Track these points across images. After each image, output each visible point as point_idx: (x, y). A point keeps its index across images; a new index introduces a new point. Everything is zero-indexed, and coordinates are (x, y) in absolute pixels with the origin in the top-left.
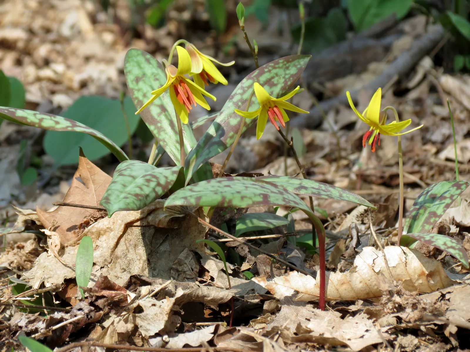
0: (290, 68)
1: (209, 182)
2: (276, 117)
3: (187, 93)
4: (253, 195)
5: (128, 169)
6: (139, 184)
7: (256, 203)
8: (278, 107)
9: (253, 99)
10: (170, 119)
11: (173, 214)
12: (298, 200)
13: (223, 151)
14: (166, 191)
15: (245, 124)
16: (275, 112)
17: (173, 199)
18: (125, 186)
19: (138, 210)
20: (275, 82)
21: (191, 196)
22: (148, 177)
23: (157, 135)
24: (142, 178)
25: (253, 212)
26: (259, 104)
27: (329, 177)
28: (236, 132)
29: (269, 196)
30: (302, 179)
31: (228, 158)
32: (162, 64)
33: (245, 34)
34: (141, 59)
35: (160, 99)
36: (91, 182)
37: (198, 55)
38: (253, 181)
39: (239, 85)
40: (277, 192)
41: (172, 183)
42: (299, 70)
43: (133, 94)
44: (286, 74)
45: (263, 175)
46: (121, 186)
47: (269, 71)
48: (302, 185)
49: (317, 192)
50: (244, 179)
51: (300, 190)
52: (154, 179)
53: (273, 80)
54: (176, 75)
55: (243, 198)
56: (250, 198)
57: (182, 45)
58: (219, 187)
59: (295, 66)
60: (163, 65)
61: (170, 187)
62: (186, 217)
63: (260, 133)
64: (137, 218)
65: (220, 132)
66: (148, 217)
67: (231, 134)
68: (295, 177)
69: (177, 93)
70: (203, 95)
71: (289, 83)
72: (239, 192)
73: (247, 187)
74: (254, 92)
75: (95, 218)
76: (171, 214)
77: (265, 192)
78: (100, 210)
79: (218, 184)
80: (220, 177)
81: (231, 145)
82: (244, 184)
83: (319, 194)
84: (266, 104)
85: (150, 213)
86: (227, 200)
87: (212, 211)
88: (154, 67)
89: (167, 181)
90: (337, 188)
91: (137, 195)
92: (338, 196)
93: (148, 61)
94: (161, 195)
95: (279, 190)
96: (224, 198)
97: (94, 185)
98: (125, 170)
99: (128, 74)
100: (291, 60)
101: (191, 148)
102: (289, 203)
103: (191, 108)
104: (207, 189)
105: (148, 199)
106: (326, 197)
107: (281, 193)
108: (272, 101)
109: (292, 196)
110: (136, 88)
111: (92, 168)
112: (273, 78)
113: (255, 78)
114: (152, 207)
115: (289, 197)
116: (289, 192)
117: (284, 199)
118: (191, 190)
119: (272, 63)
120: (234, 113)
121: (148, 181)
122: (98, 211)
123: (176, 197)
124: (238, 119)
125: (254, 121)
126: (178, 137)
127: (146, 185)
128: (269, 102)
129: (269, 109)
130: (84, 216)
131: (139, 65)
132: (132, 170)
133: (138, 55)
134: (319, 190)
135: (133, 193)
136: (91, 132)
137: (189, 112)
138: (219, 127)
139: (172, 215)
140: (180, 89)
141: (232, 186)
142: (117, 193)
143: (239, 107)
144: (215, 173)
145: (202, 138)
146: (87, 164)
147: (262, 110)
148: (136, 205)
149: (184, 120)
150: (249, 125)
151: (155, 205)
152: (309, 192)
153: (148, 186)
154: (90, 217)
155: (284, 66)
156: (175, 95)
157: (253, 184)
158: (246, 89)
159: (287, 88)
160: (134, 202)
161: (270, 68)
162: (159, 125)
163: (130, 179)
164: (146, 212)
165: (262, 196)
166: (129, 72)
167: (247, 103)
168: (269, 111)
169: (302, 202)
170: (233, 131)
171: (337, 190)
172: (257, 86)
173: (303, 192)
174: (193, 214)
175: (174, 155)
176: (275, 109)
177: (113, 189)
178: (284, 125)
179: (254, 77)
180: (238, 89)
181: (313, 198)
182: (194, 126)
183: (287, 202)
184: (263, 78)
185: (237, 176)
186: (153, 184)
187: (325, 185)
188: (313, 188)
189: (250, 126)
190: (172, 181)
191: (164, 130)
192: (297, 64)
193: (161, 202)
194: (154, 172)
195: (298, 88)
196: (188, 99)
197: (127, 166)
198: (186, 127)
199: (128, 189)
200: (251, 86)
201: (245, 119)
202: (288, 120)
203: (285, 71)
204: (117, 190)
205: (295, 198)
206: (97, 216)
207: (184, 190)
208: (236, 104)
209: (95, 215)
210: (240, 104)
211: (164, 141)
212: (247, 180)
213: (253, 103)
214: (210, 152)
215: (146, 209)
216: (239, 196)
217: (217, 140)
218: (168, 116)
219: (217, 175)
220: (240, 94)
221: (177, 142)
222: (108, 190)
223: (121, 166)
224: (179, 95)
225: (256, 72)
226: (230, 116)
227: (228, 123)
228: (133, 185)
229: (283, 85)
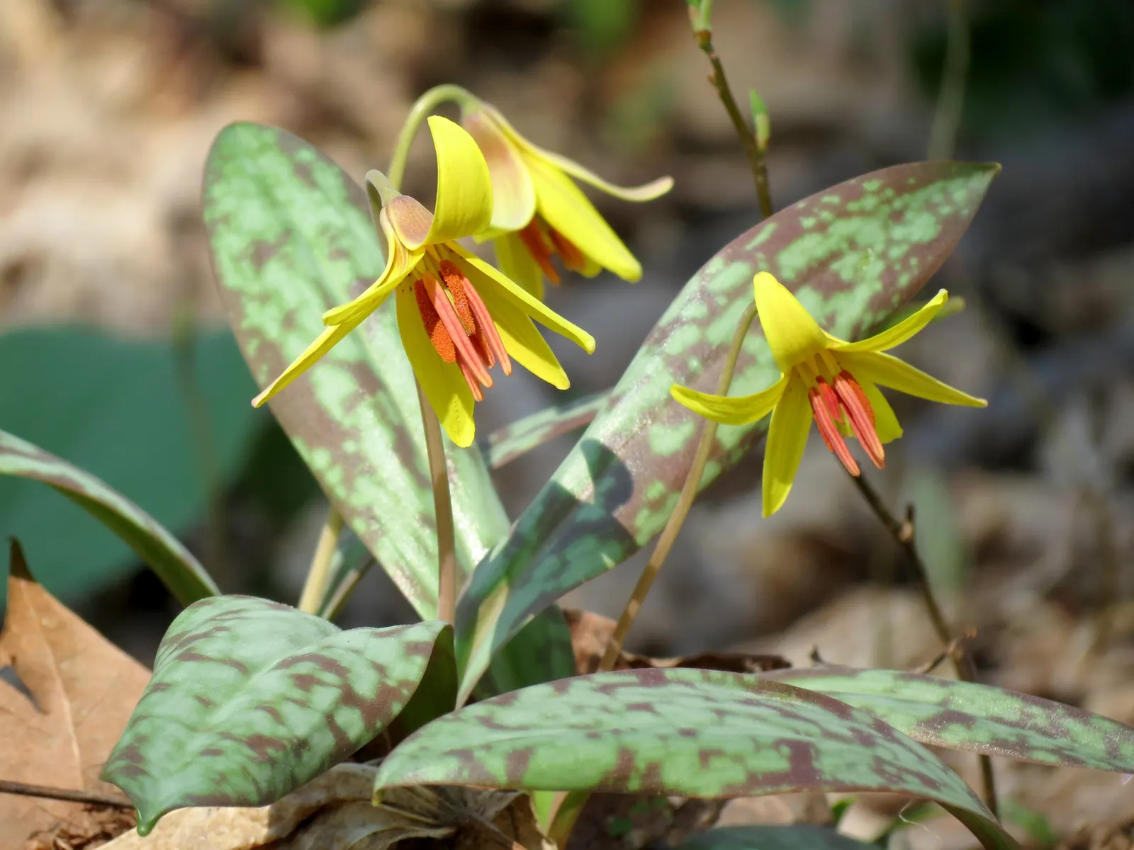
0: (909, 215)
1: (562, 690)
2: (847, 420)
3: (473, 315)
4: (748, 747)
5: (220, 634)
6: (267, 697)
7: (760, 778)
8: (855, 376)
9: (752, 344)
10: (396, 421)
11: (402, 824)
12: (933, 768)
13: (618, 562)
14: (379, 724)
15: (716, 449)
16: (840, 399)
17: (413, 757)
18: (206, 703)
19: (261, 803)
20: (846, 275)
21: (488, 747)
22: (304, 668)
23: (340, 492)
24: (279, 672)
25: (742, 820)
26: (776, 365)
27: (1067, 674)
28: (677, 485)
29: (818, 752)
30: (952, 683)
31: (638, 594)
32: (364, 188)
33: (717, 64)
34: (275, 166)
35: (357, 340)
36: (58, 686)
37: (514, 153)
38: (747, 687)
39: (694, 285)
40: (849, 734)
41: (407, 693)
42: (948, 223)
43: (241, 314)
44: (890, 242)
45: (787, 665)
46: (191, 703)
47: (822, 228)
48: (952, 707)
49: (1013, 739)
50: (708, 680)
51: (944, 729)
52: (329, 677)
53: (835, 266)
54: (425, 240)
55: (705, 756)
56: (738, 759)
57: (449, 109)
58: (606, 710)
59: (930, 207)
60: (367, 197)
61: (397, 708)
62: (462, 837)
63: (777, 485)
64: (252, 841)
65: (609, 482)
66: (299, 836)
67: (655, 490)
68: (925, 677)
69: (430, 317)
70: (541, 327)
71: (904, 280)
72: (688, 733)
73: (721, 713)
74: (756, 312)
75: (72, 837)
76: (394, 825)
77: (797, 732)
78: (96, 805)
79: (602, 699)
80: (606, 669)
81: (655, 537)
82: (708, 699)
83: (1022, 745)
84: (804, 365)
85: (308, 819)
86: (641, 764)
87: (572, 814)
88: (329, 201)
89: (383, 684)
90: (1096, 722)
91: (257, 742)
92: (1103, 755)
93: (304, 173)
94: (358, 741)
95: (856, 725)
96: (627, 756)
97: (71, 700)
98: (206, 635)
99: (221, 228)
100: (912, 181)
101: (485, 546)
102: (901, 779)
103: (487, 381)
104: (555, 717)
105: (306, 756)
106: (1052, 759)
107: (866, 741)
108: (833, 352)
109: (911, 750)
110: (254, 288)
111: (62, 626)
112: (835, 255)
113: (760, 256)
114: (318, 796)
115: (896, 757)
116: (896, 734)
117: (879, 766)
118: (488, 722)
119: (832, 194)
120: (670, 401)
121: (305, 682)
122: (90, 811)
123: (424, 749)
124: (687, 429)
125: (755, 439)
126: (430, 498)
127: (295, 702)
128: (818, 357)
129: (816, 384)
130: (30, 829)
131: (266, 191)
132: (235, 638)
133: (263, 148)
134: (1023, 727)
135: (239, 731)
136: (61, 478)
137: (477, 396)
138: (603, 461)
139: (401, 830)
140: (444, 300)
141: (659, 708)
142: (172, 729)
143: (690, 378)
144: (583, 654)
145: (534, 507)
146: (44, 610)
147: (788, 390)
148: (255, 782)
149: (459, 431)
150: (729, 454)
151: (328, 788)
152: (981, 737)
153: (303, 704)
154: (52, 837)
155: (886, 209)
156: (421, 324)
157: (748, 702)
158: (721, 301)
159: (896, 299)
160: (245, 770)
161: (826, 215)
162: (349, 447)
163: (229, 674)
164: (290, 815)
165: (786, 750)
166: (226, 219)
167: (725, 362)
168: (817, 394)
169: (951, 779)
170: (661, 478)
171: (1100, 730)
172: (767, 288)
173: (953, 737)
174: (493, 827)
175: (414, 578)
176: (843, 387)
177: (159, 717)
178: (880, 453)
179: (757, 249)
180: (690, 301)
181: (999, 764)
182: (500, 454)
183: (890, 778)
184: (795, 257)
185: (680, 665)
186: (325, 697)
187: (1049, 707)
188: (999, 720)
189: (736, 457)
190: (404, 683)
191: (371, 471)
192: (937, 198)
193: (355, 776)
194: (329, 647)
195: (940, 298)
196: (477, 340)
197: (213, 619)
198: (465, 462)
199: (221, 716)
200: (742, 289)
201: (717, 426)
202: (899, 432)
203: (886, 227)
204: (177, 721)
205: (921, 758)
206: (81, 832)
207: (458, 719)
208: (678, 366)
209: (77, 827)
210: (694, 363)
211: (370, 516)
212: (721, 682)
213: (752, 360)
214: (564, 565)
215: (292, 803)
216: (689, 748)
217: (594, 513)
218: (390, 411)
219: (595, 664)
220: (694, 321)
221: (425, 520)
222: (136, 720)
223: (189, 621)
224: (438, 328)
225: (767, 230)
226: (651, 413)
227: (640, 444)
228: (241, 699)
229: (878, 286)
